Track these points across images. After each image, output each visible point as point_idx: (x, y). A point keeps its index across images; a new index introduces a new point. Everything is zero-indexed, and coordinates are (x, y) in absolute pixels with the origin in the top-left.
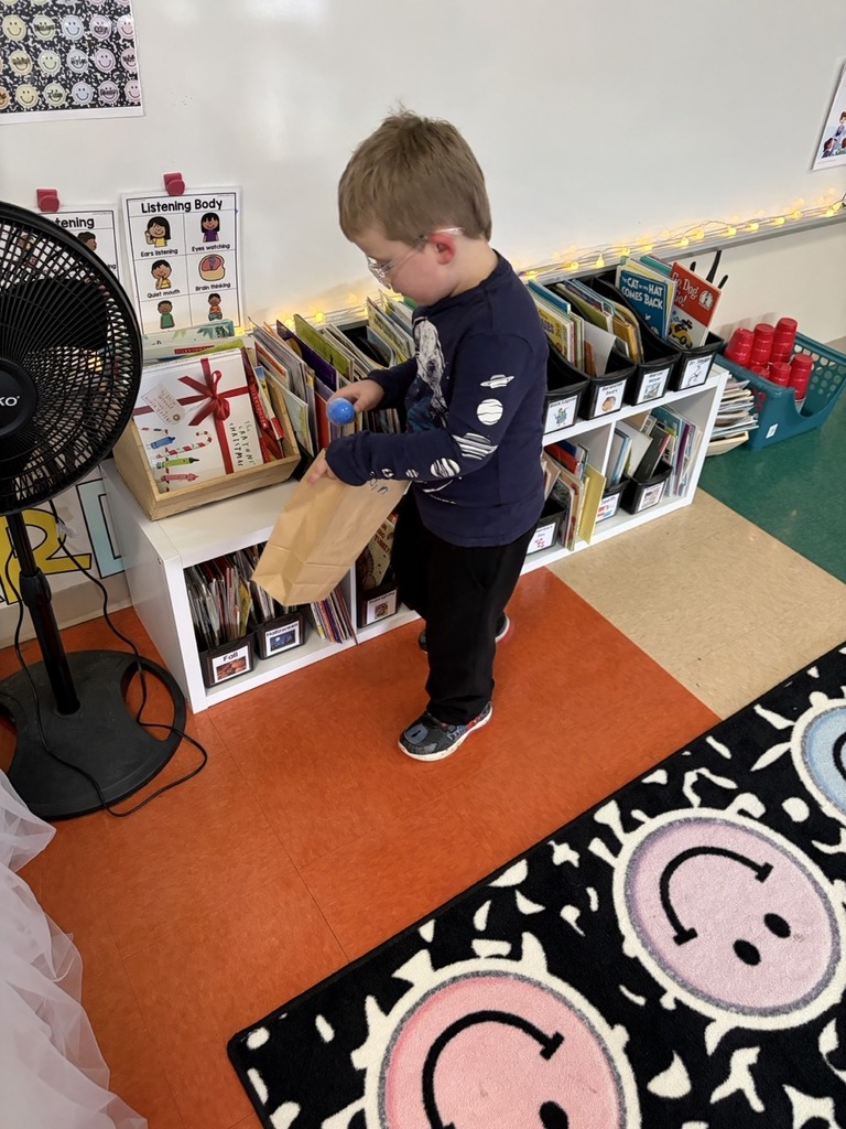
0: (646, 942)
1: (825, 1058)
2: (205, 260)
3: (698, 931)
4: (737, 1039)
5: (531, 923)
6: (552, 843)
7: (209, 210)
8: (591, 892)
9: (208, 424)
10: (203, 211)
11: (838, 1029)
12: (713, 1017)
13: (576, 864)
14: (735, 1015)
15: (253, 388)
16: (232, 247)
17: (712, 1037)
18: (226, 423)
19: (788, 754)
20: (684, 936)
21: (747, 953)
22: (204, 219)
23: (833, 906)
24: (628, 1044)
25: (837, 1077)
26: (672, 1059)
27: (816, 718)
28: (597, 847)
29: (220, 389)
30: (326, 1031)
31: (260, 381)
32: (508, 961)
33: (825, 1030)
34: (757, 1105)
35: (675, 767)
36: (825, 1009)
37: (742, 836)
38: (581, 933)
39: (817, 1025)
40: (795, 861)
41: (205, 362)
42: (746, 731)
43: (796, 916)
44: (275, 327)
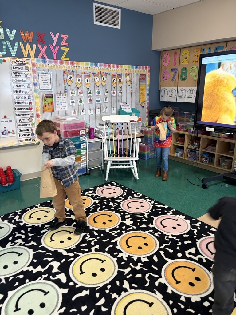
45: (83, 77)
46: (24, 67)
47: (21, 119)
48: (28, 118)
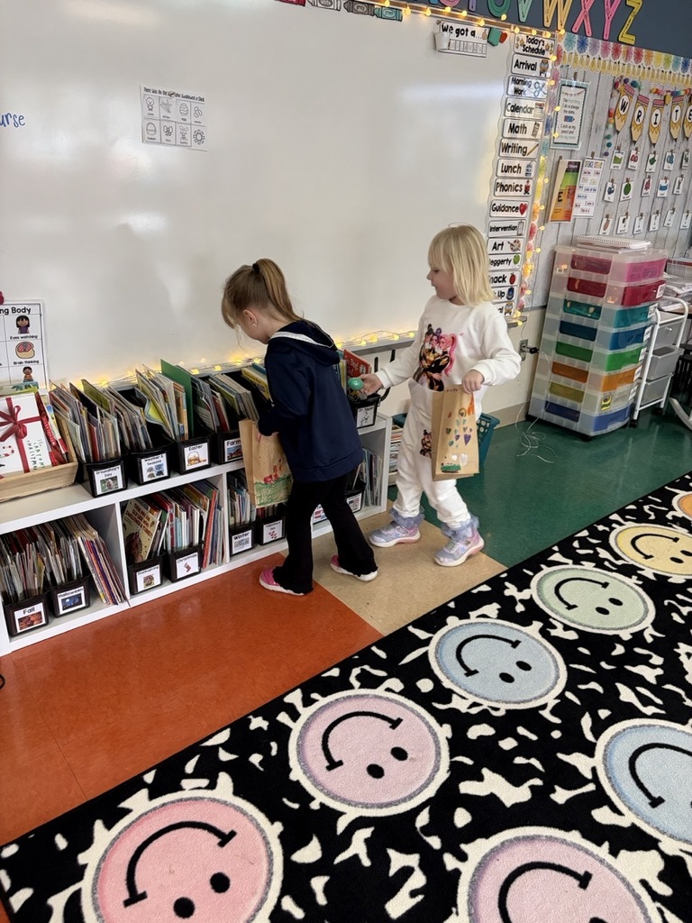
0: (307, 770)
1: (418, 830)
2: (20, 345)
3: (344, 761)
4: (359, 823)
5: (226, 767)
6: (251, 717)
7: (22, 314)
8: (274, 745)
9: (11, 441)
10: (17, 315)
11: (430, 812)
12: (345, 811)
13: (265, 728)
14: (360, 809)
15: (44, 419)
16: (39, 337)
17: (342, 825)
18: (25, 441)
19: (426, 654)
20: (333, 764)
21: (376, 771)
22: (18, 319)
23: (440, 739)
24: (282, 833)
25: (425, 841)
26: (311, 839)
27: (449, 631)
28: (283, 718)
29: (20, 417)
30: (61, 842)
31: (50, 414)
32: (205, 791)
33: (422, 813)
34: (366, 862)
35: (346, 667)
36: (424, 800)
37: (384, 703)
38: (262, 769)
39: (416, 811)
40: (419, 715)
41: (9, 401)
42: (400, 641)
43: (412, 747)
44: (68, 387)
45: (650, 105)
46: (539, 61)
47: (499, 241)
48: (512, 241)
